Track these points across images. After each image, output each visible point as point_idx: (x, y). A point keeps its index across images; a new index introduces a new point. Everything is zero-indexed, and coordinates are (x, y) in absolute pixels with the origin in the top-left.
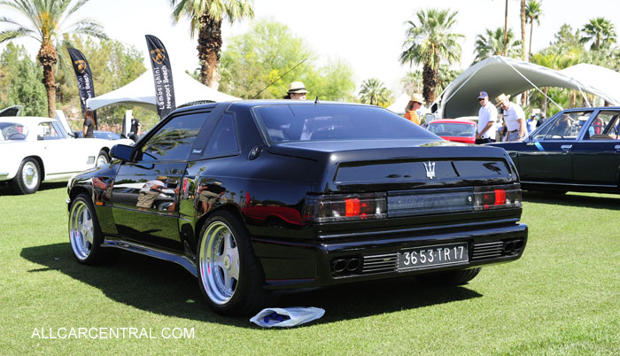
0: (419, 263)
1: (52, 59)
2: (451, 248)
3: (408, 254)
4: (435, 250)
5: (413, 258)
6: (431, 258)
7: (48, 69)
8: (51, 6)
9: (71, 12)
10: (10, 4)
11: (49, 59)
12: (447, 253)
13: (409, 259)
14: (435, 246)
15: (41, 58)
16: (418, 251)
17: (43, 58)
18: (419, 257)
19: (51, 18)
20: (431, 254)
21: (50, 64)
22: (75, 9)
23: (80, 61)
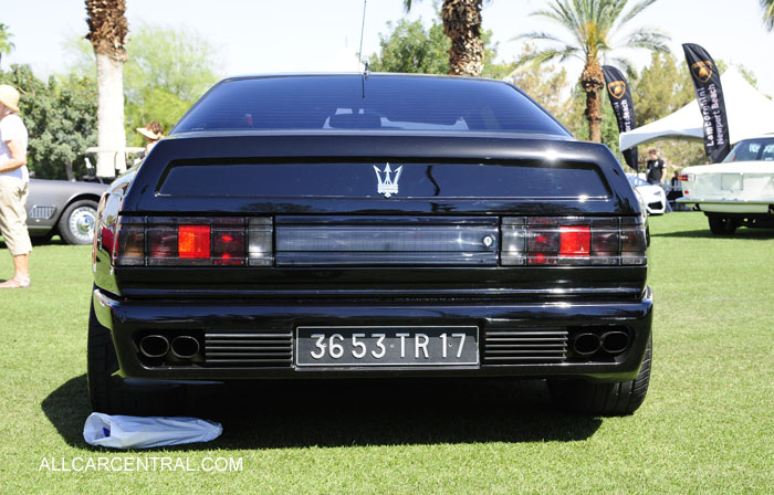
0: (348, 356)
1: (597, 83)
2: (434, 334)
3: (322, 337)
4: (390, 334)
5: (332, 346)
6: (379, 350)
7: (591, 96)
8: (599, 13)
9: (624, 20)
10: (548, 14)
11: (593, 83)
12: (422, 344)
13: (323, 347)
14: (391, 327)
15: (583, 83)
16: (348, 335)
17: (586, 82)
18: (349, 347)
19: (598, 30)
20: (379, 343)
21: (594, 90)
22: (631, 16)
23: (617, 83)
